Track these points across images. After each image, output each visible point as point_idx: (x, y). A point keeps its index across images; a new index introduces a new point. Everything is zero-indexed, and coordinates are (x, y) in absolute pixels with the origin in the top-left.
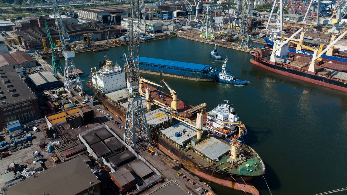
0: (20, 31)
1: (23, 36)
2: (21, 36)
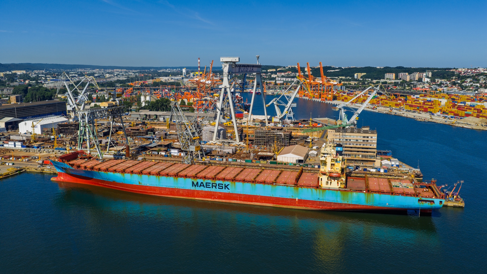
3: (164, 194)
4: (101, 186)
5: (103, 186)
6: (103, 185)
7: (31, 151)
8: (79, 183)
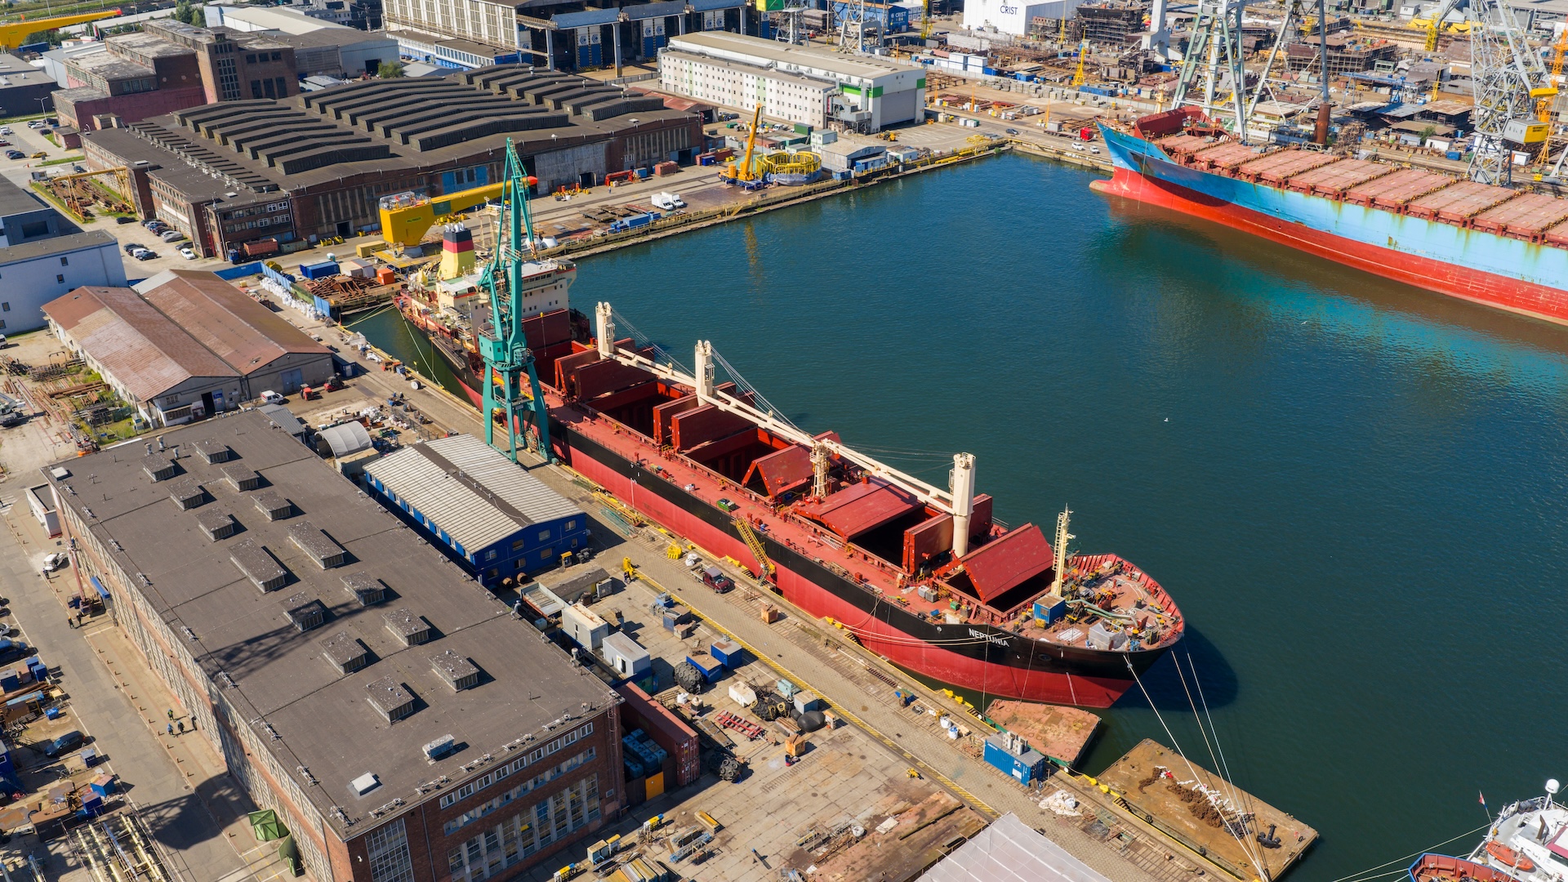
0: (120, 126)
1: (159, 167)
2: (152, 168)
3: (1472, 294)
4: (1247, 230)
5: (1254, 233)
6: (1257, 228)
7: (1013, 89)
8: (1176, 209)
